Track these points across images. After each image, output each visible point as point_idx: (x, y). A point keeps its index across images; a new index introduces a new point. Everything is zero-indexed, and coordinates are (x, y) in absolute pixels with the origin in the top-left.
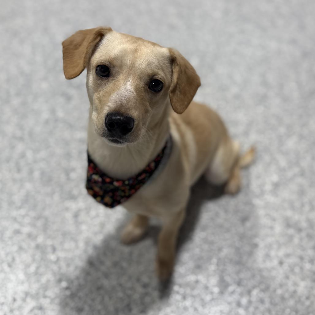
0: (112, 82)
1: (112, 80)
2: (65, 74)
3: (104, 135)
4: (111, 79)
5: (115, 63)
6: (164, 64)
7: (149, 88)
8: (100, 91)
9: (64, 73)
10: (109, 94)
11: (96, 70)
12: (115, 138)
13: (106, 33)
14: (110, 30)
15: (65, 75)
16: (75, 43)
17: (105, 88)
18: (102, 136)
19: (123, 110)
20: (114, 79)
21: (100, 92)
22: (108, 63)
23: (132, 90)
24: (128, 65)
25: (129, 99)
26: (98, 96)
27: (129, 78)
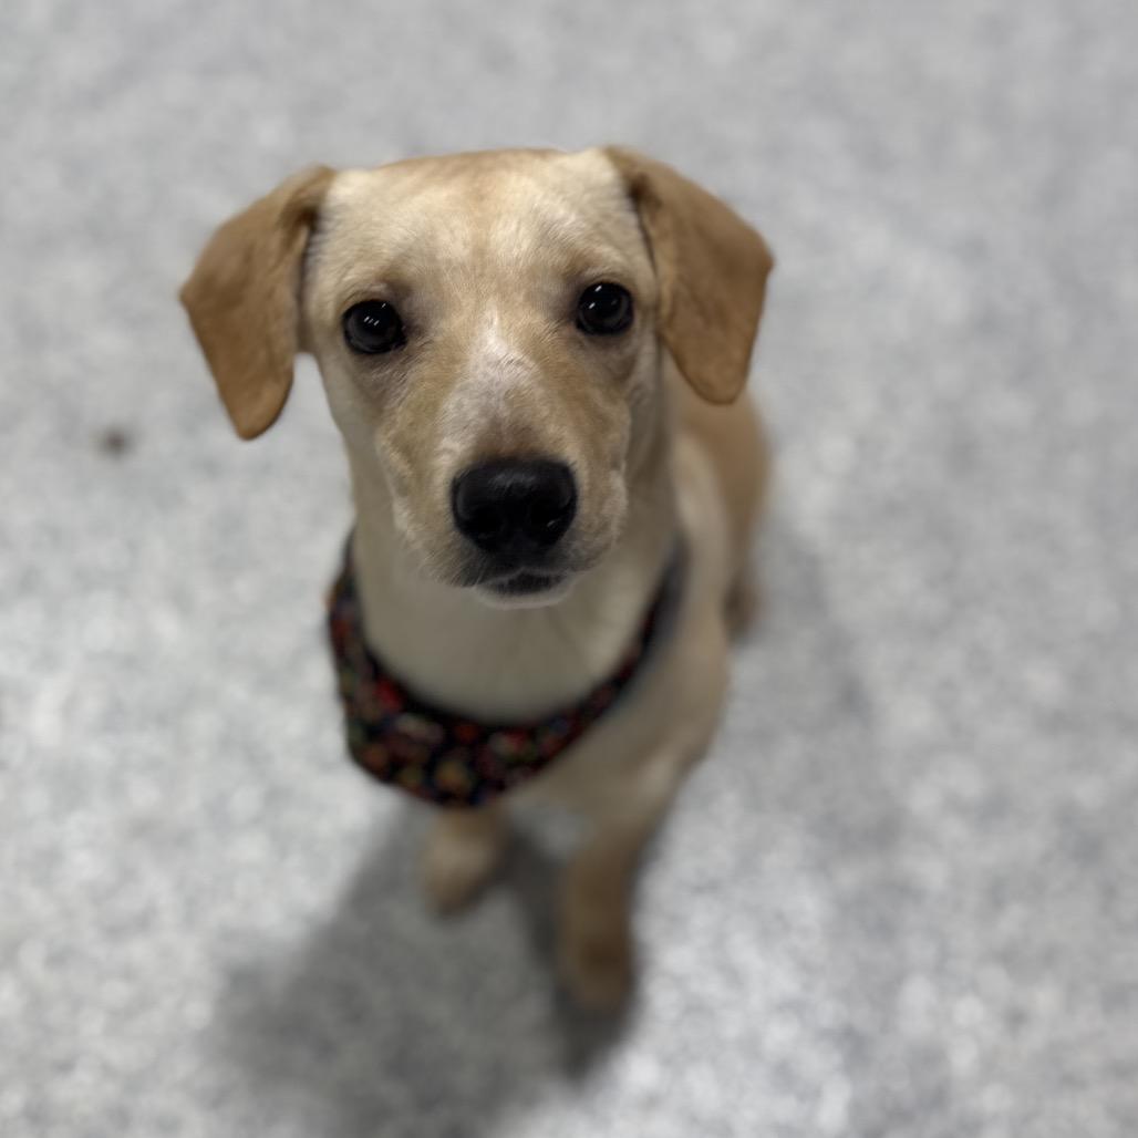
3: (470, 577)
4: (414, 343)
5: (411, 270)
6: (606, 216)
7: (580, 326)
8: (392, 412)
10: (430, 408)
11: (347, 336)
12: (523, 569)
17: (409, 392)
18: (465, 585)
19: (508, 445)
20: (425, 340)
21: (393, 418)
22: (379, 289)
23: (515, 355)
24: (463, 266)
25: (514, 396)
26: (392, 432)
27: (488, 315)
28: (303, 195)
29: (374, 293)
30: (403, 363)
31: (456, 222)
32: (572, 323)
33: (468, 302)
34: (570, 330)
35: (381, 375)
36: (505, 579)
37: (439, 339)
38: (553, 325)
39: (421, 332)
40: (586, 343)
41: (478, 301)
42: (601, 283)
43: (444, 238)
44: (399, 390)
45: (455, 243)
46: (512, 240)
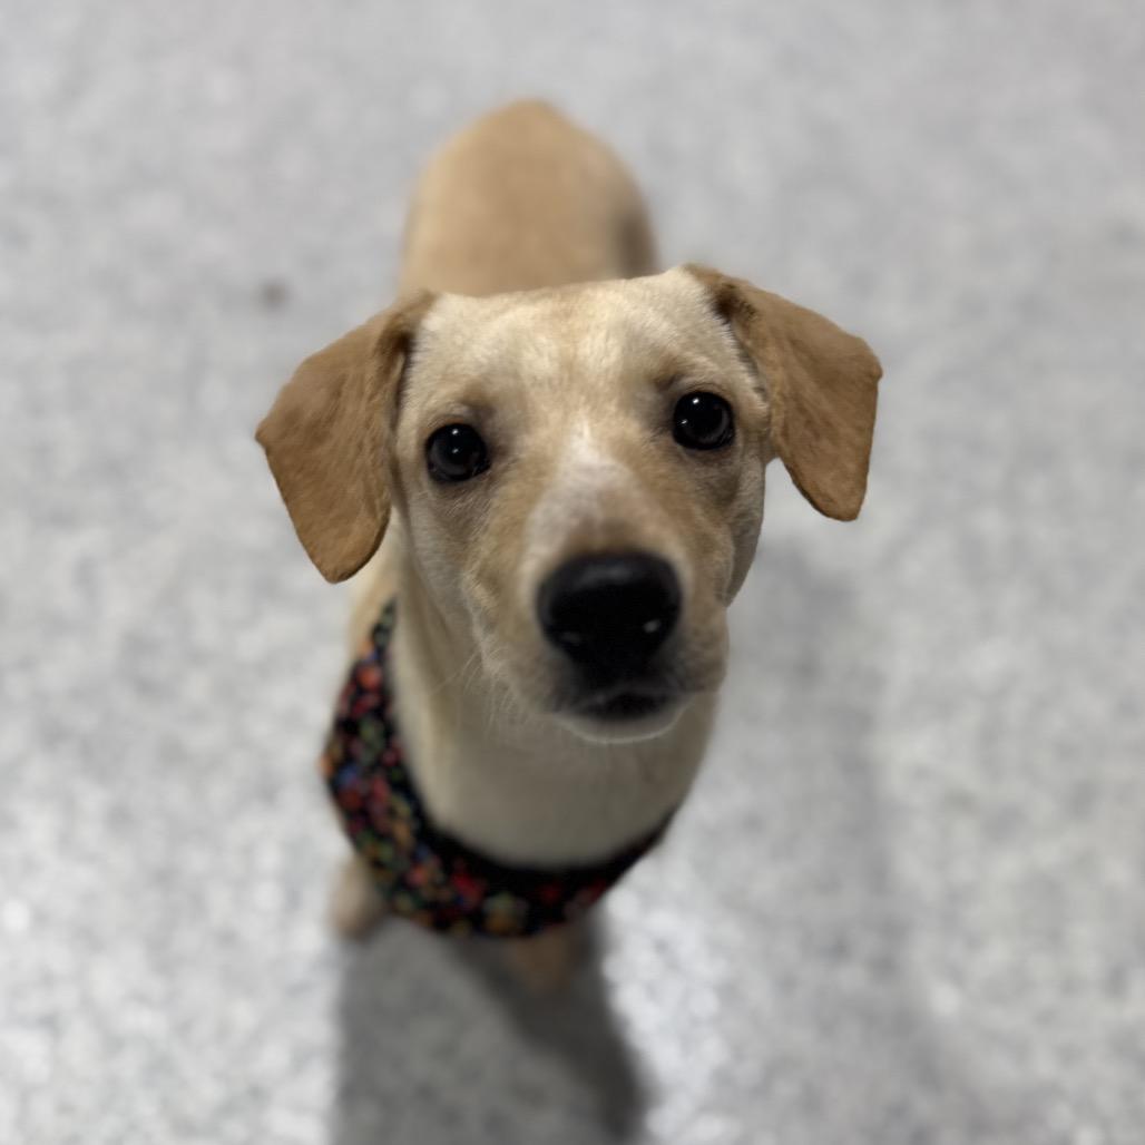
0: (507, 475)
1: (506, 469)
2: (318, 560)
4: (498, 466)
5: (494, 388)
9: (312, 557)
10: (515, 528)
11: (430, 465)
13: (419, 318)
14: (427, 301)
15: (319, 566)
16: (308, 415)
17: (494, 517)
19: (599, 542)
20: (511, 459)
21: (477, 548)
22: (461, 411)
23: (609, 462)
24: (550, 380)
25: (607, 497)
26: (477, 565)
27: (577, 426)
28: (401, 321)
29: (455, 416)
30: (487, 488)
31: (542, 339)
32: (669, 432)
33: (555, 416)
34: (667, 439)
35: (465, 504)
36: (600, 698)
37: (523, 456)
38: (649, 434)
39: (504, 452)
40: (686, 458)
41: (566, 414)
42: (698, 394)
43: (529, 355)
44: (482, 518)
45: (540, 360)
46: (600, 351)
